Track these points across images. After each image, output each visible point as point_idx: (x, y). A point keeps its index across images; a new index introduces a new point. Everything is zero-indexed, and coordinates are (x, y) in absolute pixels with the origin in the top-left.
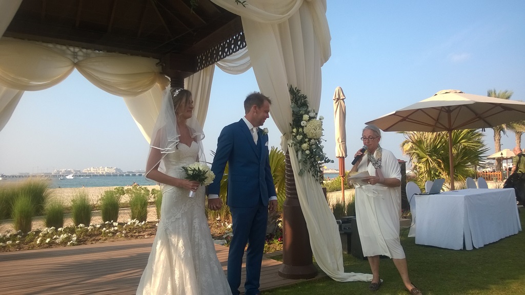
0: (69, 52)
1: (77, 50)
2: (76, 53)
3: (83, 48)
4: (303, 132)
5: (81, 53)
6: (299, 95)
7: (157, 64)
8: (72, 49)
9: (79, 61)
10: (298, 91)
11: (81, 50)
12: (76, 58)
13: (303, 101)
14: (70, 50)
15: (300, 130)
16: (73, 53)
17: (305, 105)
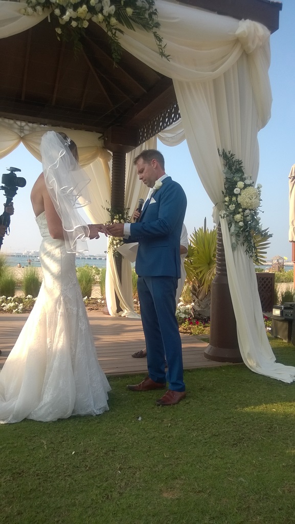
0: (16, 126)
1: (23, 124)
2: (23, 127)
3: (30, 122)
4: (237, 201)
5: (27, 126)
6: (234, 160)
7: (99, 138)
8: (19, 123)
9: (26, 135)
10: (232, 155)
11: (27, 124)
12: (23, 132)
13: (238, 167)
14: (17, 124)
15: (234, 199)
16: (19, 128)
17: (240, 170)
